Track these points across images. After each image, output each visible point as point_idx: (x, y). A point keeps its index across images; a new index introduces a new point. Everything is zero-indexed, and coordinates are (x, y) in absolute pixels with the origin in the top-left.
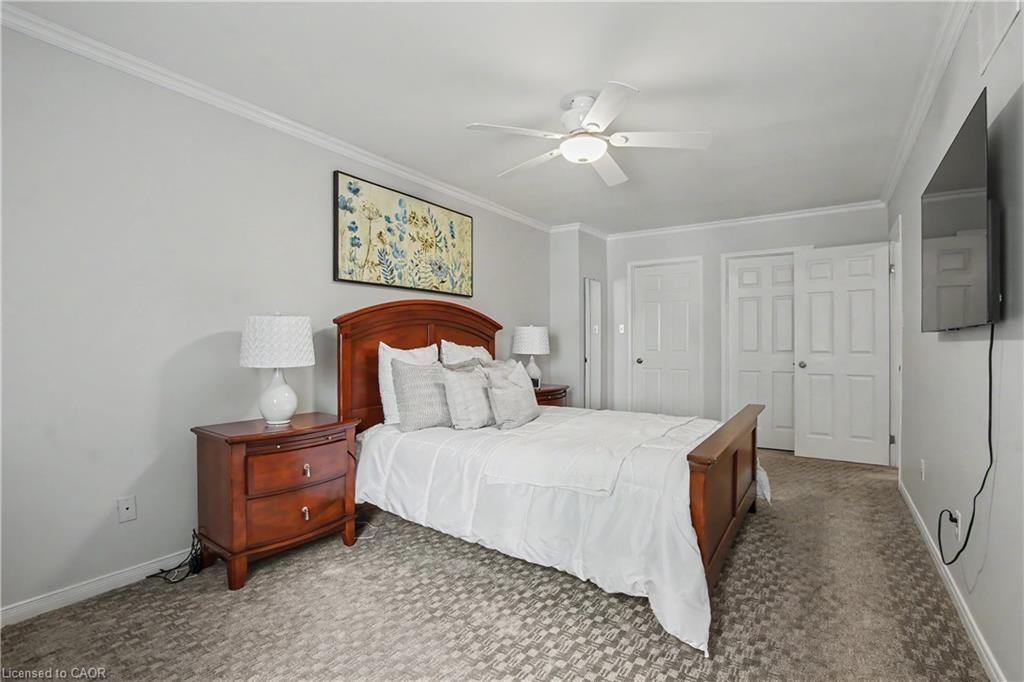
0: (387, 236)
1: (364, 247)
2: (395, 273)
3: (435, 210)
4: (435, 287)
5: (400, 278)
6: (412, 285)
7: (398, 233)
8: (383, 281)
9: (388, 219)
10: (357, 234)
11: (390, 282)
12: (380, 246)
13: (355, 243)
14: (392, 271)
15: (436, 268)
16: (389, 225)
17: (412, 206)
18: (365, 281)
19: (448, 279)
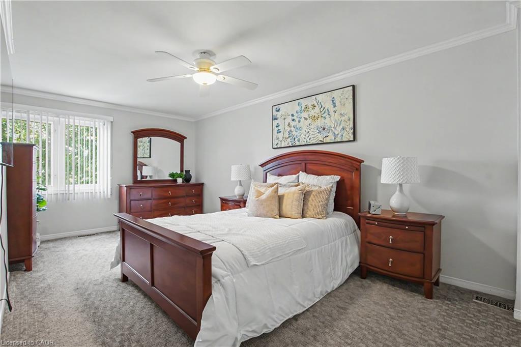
0: (293, 124)
1: (282, 133)
2: (296, 139)
3: (319, 97)
4: (320, 141)
5: (299, 141)
6: (306, 143)
7: (297, 120)
8: (290, 145)
9: (293, 115)
10: (279, 128)
11: (294, 144)
12: (289, 129)
13: (279, 132)
14: (295, 139)
15: (321, 129)
16: (293, 118)
17: (304, 102)
18: (282, 146)
19: (331, 134)
